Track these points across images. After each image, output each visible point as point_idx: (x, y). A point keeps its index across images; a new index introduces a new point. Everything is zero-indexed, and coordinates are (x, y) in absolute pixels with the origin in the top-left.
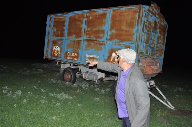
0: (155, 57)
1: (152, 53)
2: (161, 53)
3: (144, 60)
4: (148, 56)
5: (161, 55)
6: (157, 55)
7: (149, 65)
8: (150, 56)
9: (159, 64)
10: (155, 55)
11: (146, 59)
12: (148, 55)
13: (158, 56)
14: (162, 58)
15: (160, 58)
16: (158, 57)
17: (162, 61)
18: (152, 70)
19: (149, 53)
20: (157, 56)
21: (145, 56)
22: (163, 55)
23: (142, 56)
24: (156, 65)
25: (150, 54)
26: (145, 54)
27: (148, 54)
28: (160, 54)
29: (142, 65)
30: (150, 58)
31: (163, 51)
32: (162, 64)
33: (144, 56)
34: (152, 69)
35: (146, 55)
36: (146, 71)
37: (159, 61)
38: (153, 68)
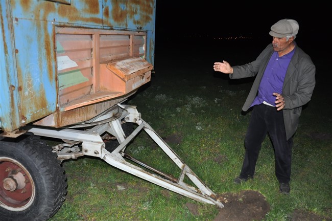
0: (131, 25)
1: (116, 9)
2: (147, 11)
3: (84, 41)
4: (102, 21)
5: (148, 18)
6: (137, 17)
7: (110, 58)
8: (111, 21)
9: (144, 48)
10: (128, 15)
11: (91, 35)
12: (100, 15)
13: (138, 22)
14: (151, 26)
15: (145, 28)
16: (139, 26)
17: (152, 36)
18: (123, 80)
19: (101, 10)
20: (135, 22)
21: (87, 20)
22: (153, 17)
23: (65, 20)
24: (137, 55)
25: (106, 13)
26: (85, 10)
27: (97, 11)
28: (145, 14)
29: (74, 64)
30: (112, 29)
31: (151, 4)
32: (153, 46)
33: (80, 23)
34: (123, 74)
35: (88, 16)
36: (102, 84)
37: (144, 38)
38: (126, 70)
